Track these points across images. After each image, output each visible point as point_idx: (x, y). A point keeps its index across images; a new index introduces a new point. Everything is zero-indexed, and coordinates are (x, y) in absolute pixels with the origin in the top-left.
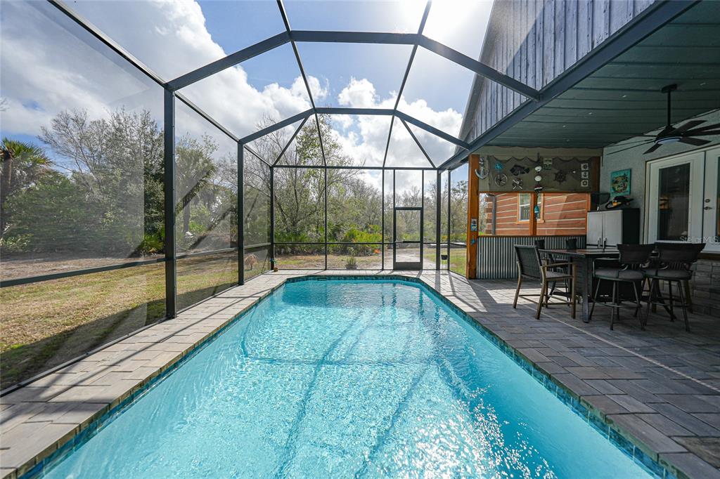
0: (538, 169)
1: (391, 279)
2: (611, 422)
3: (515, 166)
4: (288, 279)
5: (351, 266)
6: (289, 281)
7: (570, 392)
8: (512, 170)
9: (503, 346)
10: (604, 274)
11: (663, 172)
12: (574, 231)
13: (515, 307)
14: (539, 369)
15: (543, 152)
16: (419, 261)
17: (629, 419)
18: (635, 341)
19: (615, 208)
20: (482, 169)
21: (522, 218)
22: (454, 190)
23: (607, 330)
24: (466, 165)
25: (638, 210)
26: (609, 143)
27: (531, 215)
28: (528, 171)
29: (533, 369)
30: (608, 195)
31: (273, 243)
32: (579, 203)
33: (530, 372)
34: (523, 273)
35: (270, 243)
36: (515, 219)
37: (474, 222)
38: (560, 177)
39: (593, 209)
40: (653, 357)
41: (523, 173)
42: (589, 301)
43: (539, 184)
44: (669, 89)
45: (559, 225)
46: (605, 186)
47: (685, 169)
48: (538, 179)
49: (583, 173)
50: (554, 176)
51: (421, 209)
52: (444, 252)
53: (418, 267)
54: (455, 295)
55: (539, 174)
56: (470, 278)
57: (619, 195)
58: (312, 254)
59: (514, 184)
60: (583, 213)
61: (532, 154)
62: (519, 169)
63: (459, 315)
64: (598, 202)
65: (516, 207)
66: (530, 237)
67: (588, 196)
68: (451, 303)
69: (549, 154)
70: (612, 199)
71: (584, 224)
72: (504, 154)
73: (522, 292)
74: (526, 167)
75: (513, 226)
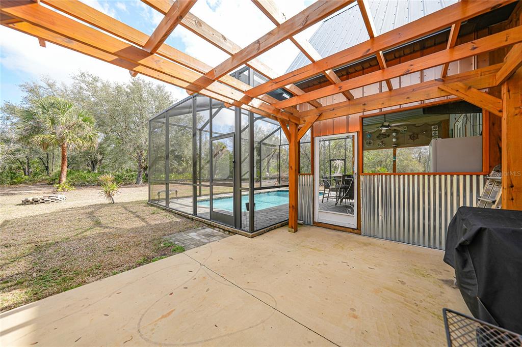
0: (394, 134)
3: (380, 134)
8: (378, 137)
28: (389, 136)
38: (414, 137)
41: (385, 138)
43: (395, 143)
48: (394, 140)
49: (433, 132)
50: (409, 137)
59: (379, 145)
62: (382, 136)
74: (387, 134)
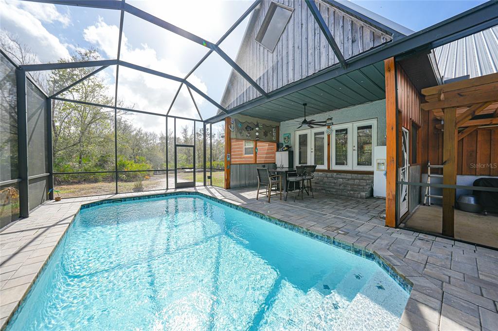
0: (257, 129)
1: (177, 195)
2: (309, 230)
3: (248, 126)
4: (82, 206)
5: (138, 189)
6: (83, 207)
7: (295, 225)
8: (246, 128)
9: (262, 217)
10: (291, 179)
11: (300, 136)
12: (270, 160)
13: (257, 199)
14: (281, 221)
15: (260, 121)
16: (193, 181)
17: (313, 227)
18: (302, 205)
19: (285, 150)
20: (232, 125)
21: (245, 154)
22: (197, 133)
23: (293, 202)
24: (223, 122)
25: (293, 152)
26: (282, 121)
27: (254, 152)
28: (253, 129)
29: (278, 222)
30: (282, 144)
31: (51, 174)
32: (272, 148)
33: (276, 224)
34: (260, 182)
35: (48, 174)
36: (242, 154)
37: (229, 156)
38: (266, 134)
39: (278, 151)
40: (309, 208)
41: (251, 130)
42: (286, 191)
43: (257, 137)
44: (305, 105)
45: (266, 158)
46: (281, 140)
47: (306, 135)
48: (257, 134)
49: (274, 133)
50: (263, 133)
51: (194, 147)
52: (208, 174)
53: (192, 185)
54: (226, 198)
55: (257, 131)
56: (227, 189)
57: (287, 144)
58: (79, 183)
59: (247, 136)
60: (273, 152)
61: (254, 120)
62: (249, 128)
63: (233, 208)
64: (279, 147)
65: (242, 148)
66: (254, 164)
67: (276, 144)
68: (227, 202)
69: (261, 122)
70: (284, 146)
71: (274, 158)
72: (243, 119)
73: (260, 191)
74: (252, 127)
75: (241, 158)
